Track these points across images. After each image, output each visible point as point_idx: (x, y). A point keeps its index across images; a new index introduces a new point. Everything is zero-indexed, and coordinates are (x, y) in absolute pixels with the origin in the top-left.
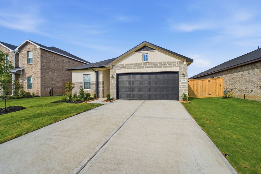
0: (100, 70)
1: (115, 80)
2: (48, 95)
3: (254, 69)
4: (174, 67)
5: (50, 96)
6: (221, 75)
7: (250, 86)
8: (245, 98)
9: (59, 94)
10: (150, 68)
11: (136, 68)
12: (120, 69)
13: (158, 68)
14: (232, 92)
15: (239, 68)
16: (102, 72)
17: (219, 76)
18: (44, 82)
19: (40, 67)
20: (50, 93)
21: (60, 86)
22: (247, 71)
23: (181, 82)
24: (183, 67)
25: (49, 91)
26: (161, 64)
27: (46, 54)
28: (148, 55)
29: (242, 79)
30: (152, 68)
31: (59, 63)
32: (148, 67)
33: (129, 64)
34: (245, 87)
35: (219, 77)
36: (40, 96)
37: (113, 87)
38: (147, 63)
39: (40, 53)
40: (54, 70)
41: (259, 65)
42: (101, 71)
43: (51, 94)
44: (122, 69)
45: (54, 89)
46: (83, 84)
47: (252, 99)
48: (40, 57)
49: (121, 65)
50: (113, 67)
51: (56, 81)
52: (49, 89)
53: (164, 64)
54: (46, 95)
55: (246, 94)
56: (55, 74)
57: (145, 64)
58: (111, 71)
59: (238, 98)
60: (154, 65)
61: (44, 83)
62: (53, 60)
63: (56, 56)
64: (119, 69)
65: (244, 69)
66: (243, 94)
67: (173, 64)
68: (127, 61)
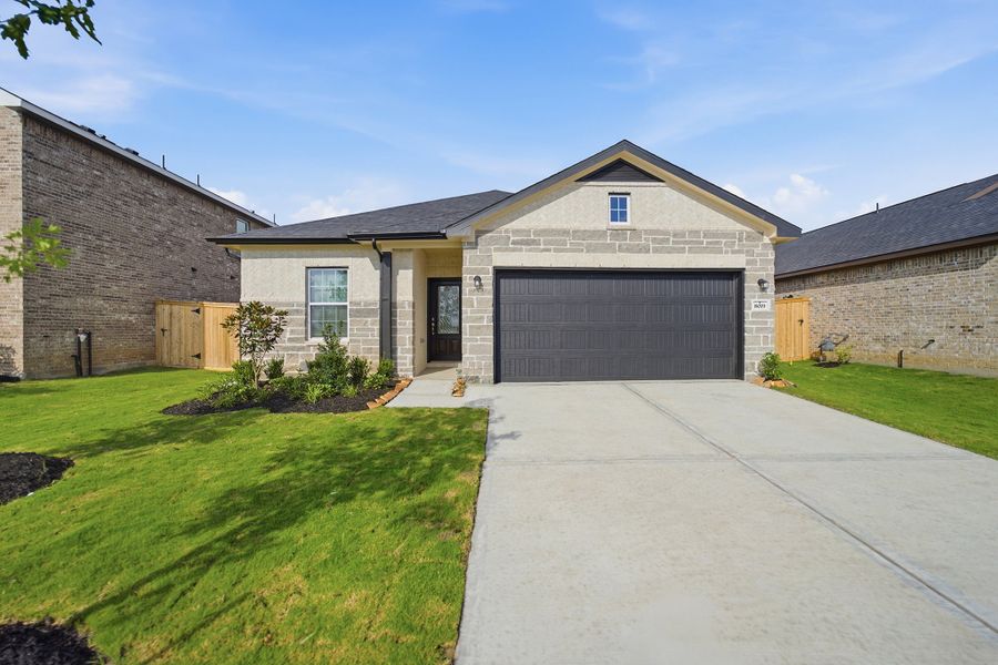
0: (401, 250)
1: (491, 297)
2: (68, 370)
3: (940, 271)
4: (727, 252)
5: (79, 374)
6: (801, 289)
7: (923, 328)
8: (900, 366)
9: (124, 365)
10: (640, 251)
11: (582, 250)
12: (514, 250)
13: (669, 252)
14: (848, 343)
15: (878, 269)
16: (410, 258)
17: (791, 290)
18: (44, 302)
19: (20, 215)
20: (77, 358)
21: (128, 321)
22: (912, 279)
23: (754, 309)
24: (761, 255)
25: (72, 350)
26: (681, 239)
27: (57, 148)
28: (628, 198)
29: (890, 304)
30: (648, 251)
31: (125, 203)
32: (629, 250)
33: (553, 230)
34: (904, 327)
35: (791, 293)
36: (17, 380)
37: (479, 328)
38: (629, 232)
39: (20, 139)
40: (99, 237)
41: (960, 259)
42: (407, 254)
43: (83, 364)
44: (521, 250)
45: (97, 340)
46: (306, 314)
47: (929, 367)
48: (19, 157)
49: (516, 232)
50: (477, 237)
51: (107, 298)
52: (69, 339)
53: (691, 239)
54: (57, 373)
55: (907, 352)
56: (104, 260)
57: (617, 233)
58: (467, 254)
59: (871, 363)
60: (654, 240)
61: (45, 307)
62: (94, 186)
63: (108, 167)
64: (506, 250)
65: (897, 269)
66: (894, 352)
67: (724, 241)
68: (542, 216)
